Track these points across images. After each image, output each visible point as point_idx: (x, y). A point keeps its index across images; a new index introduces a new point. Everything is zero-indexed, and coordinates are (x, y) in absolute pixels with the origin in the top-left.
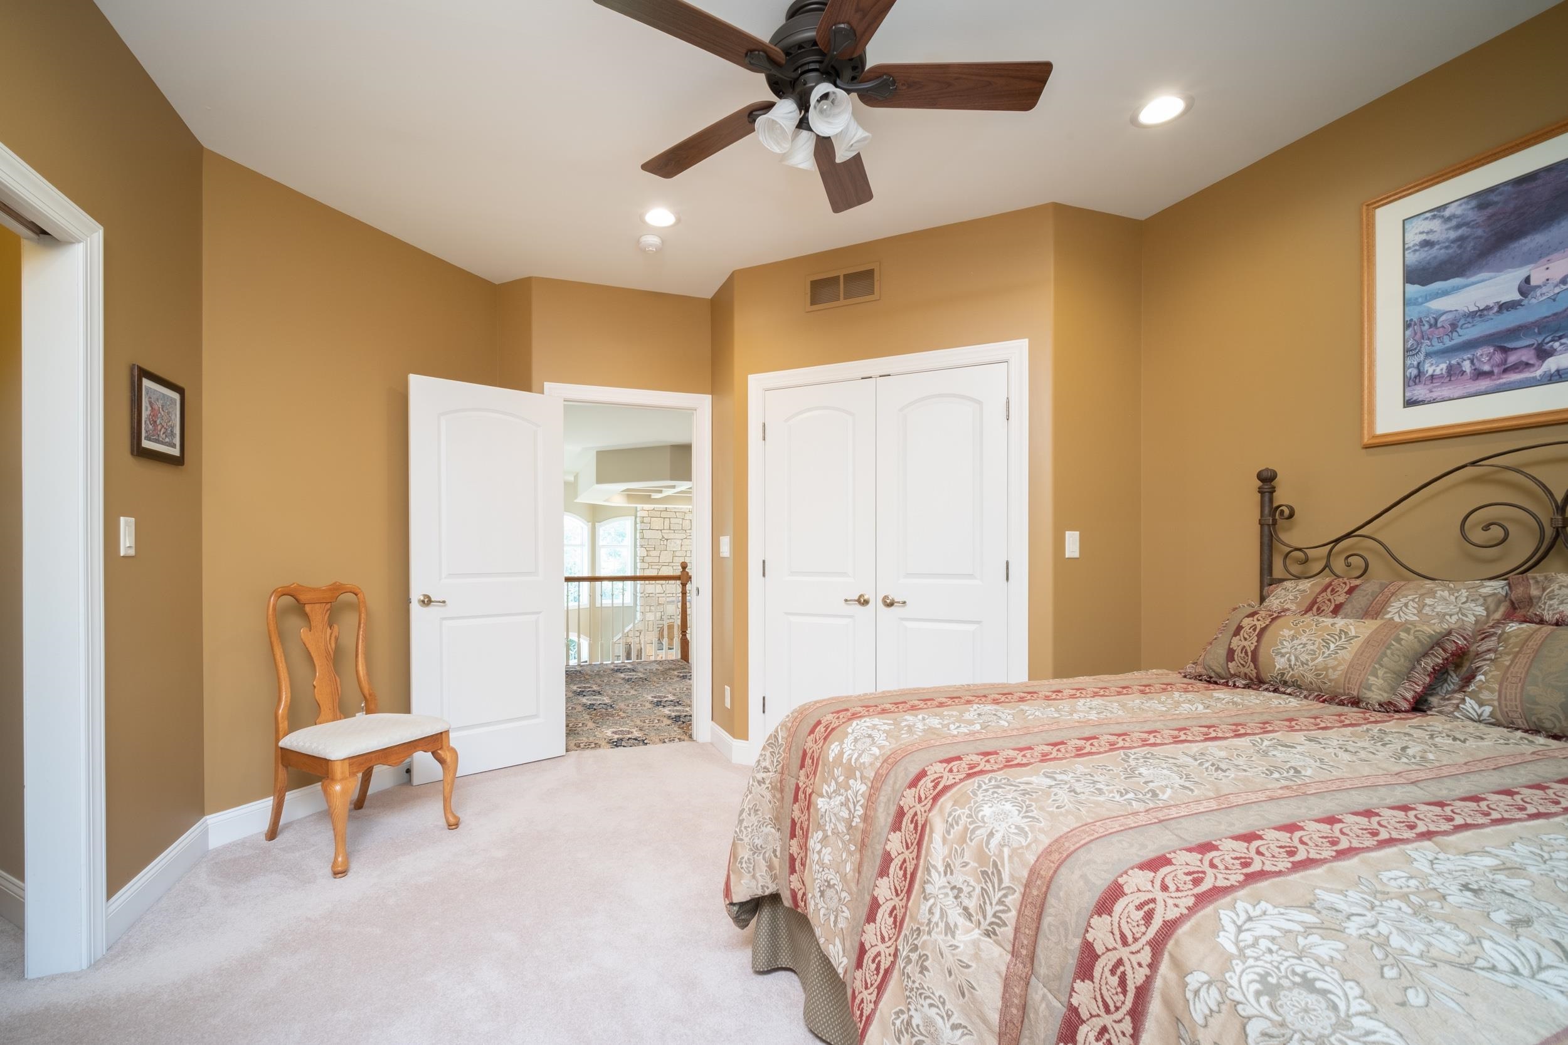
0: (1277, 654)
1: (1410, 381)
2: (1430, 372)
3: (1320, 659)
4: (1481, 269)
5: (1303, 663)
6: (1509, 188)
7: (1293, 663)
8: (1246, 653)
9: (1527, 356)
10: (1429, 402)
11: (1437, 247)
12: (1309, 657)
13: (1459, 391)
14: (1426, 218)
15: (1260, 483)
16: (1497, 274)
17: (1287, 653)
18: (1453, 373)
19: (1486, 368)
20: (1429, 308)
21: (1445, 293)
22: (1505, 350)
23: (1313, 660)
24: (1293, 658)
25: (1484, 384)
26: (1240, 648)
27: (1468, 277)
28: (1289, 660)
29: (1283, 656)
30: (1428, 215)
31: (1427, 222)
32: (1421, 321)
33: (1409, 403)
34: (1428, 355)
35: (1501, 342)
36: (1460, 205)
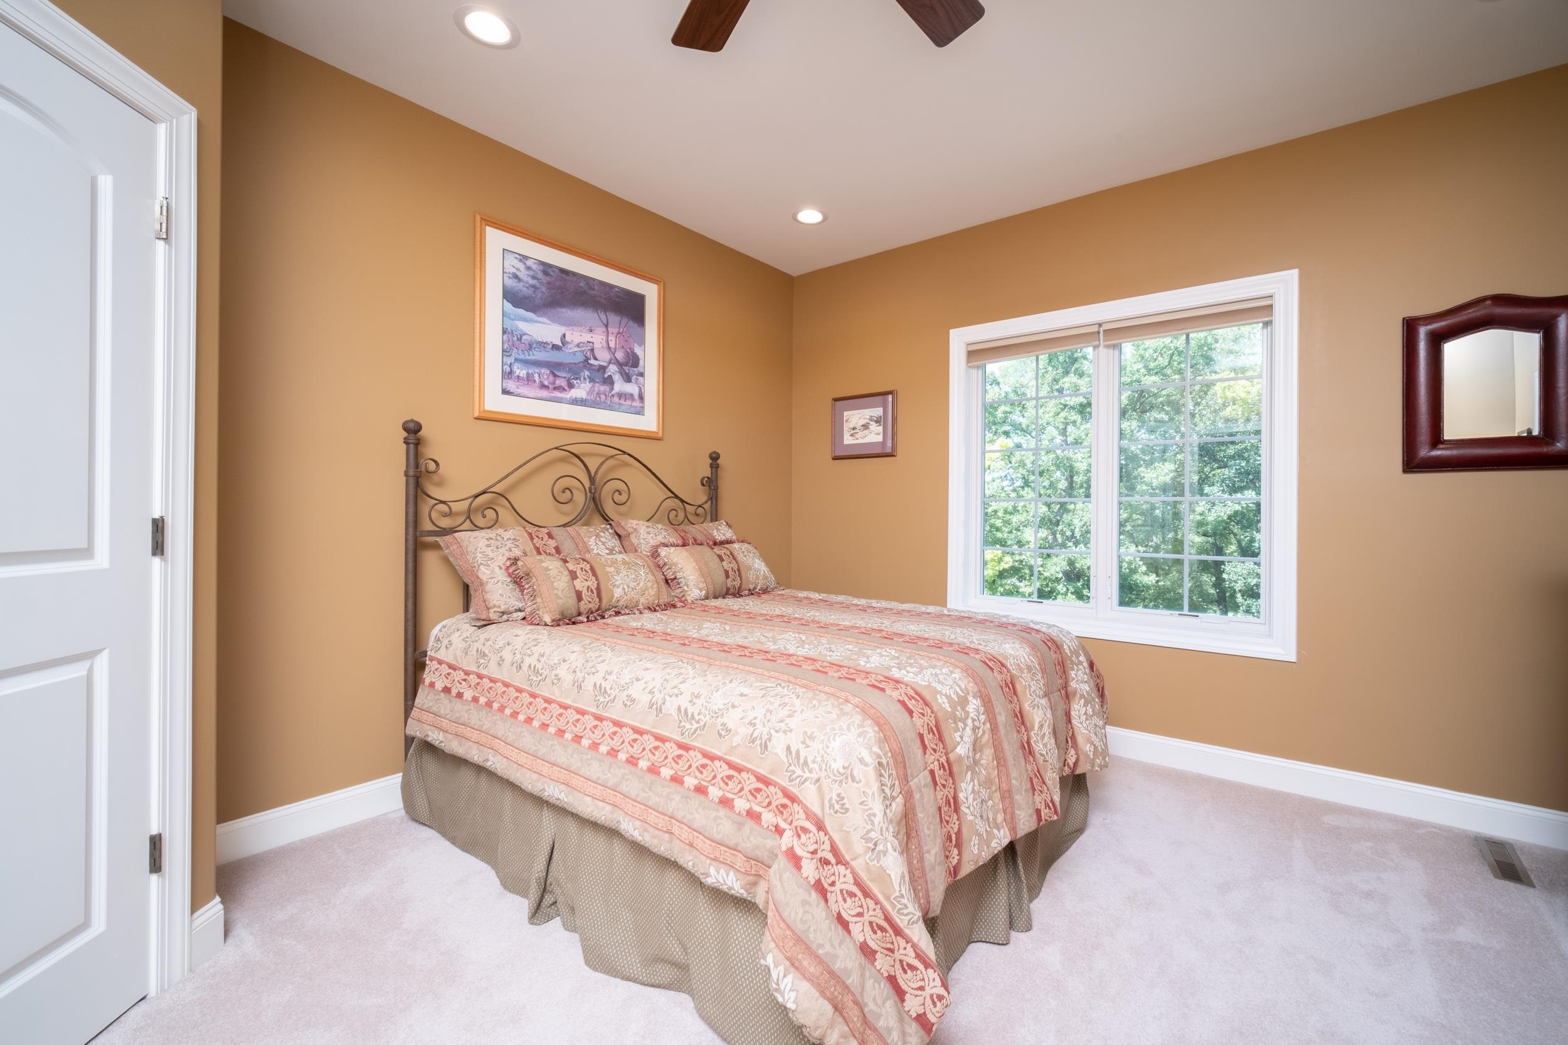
0: (614, 586)
1: (508, 375)
2: (517, 374)
3: (642, 584)
4: (544, 315)
5: (633, 589)
6: (557, 271)
7: (626, 590)
8: (592, 591)
9: (563, 383)
10: (517, 396)
11: (522, 283)
12: (635, 584)
13: (532, 394)
14: (516, 258)
15: (405, 434)
16: (550, 322)
17: (620, 584)
18: (529, 378)
19: (546, 383)
20: (517, 326)
21: (526, 320)
22: (555, 376)
23: (638, 585)
24: (626, 587)
25: (544, 393)
26: (585, 588)
27: (539, 316)
28: (624, 589)
29: (618, 587)
30: (517, 256)
31: (516, 261)
32: (512, 333)
33: (505, 392)
34: (516, 360)
35: (554, 367)
36: (535, 263)
